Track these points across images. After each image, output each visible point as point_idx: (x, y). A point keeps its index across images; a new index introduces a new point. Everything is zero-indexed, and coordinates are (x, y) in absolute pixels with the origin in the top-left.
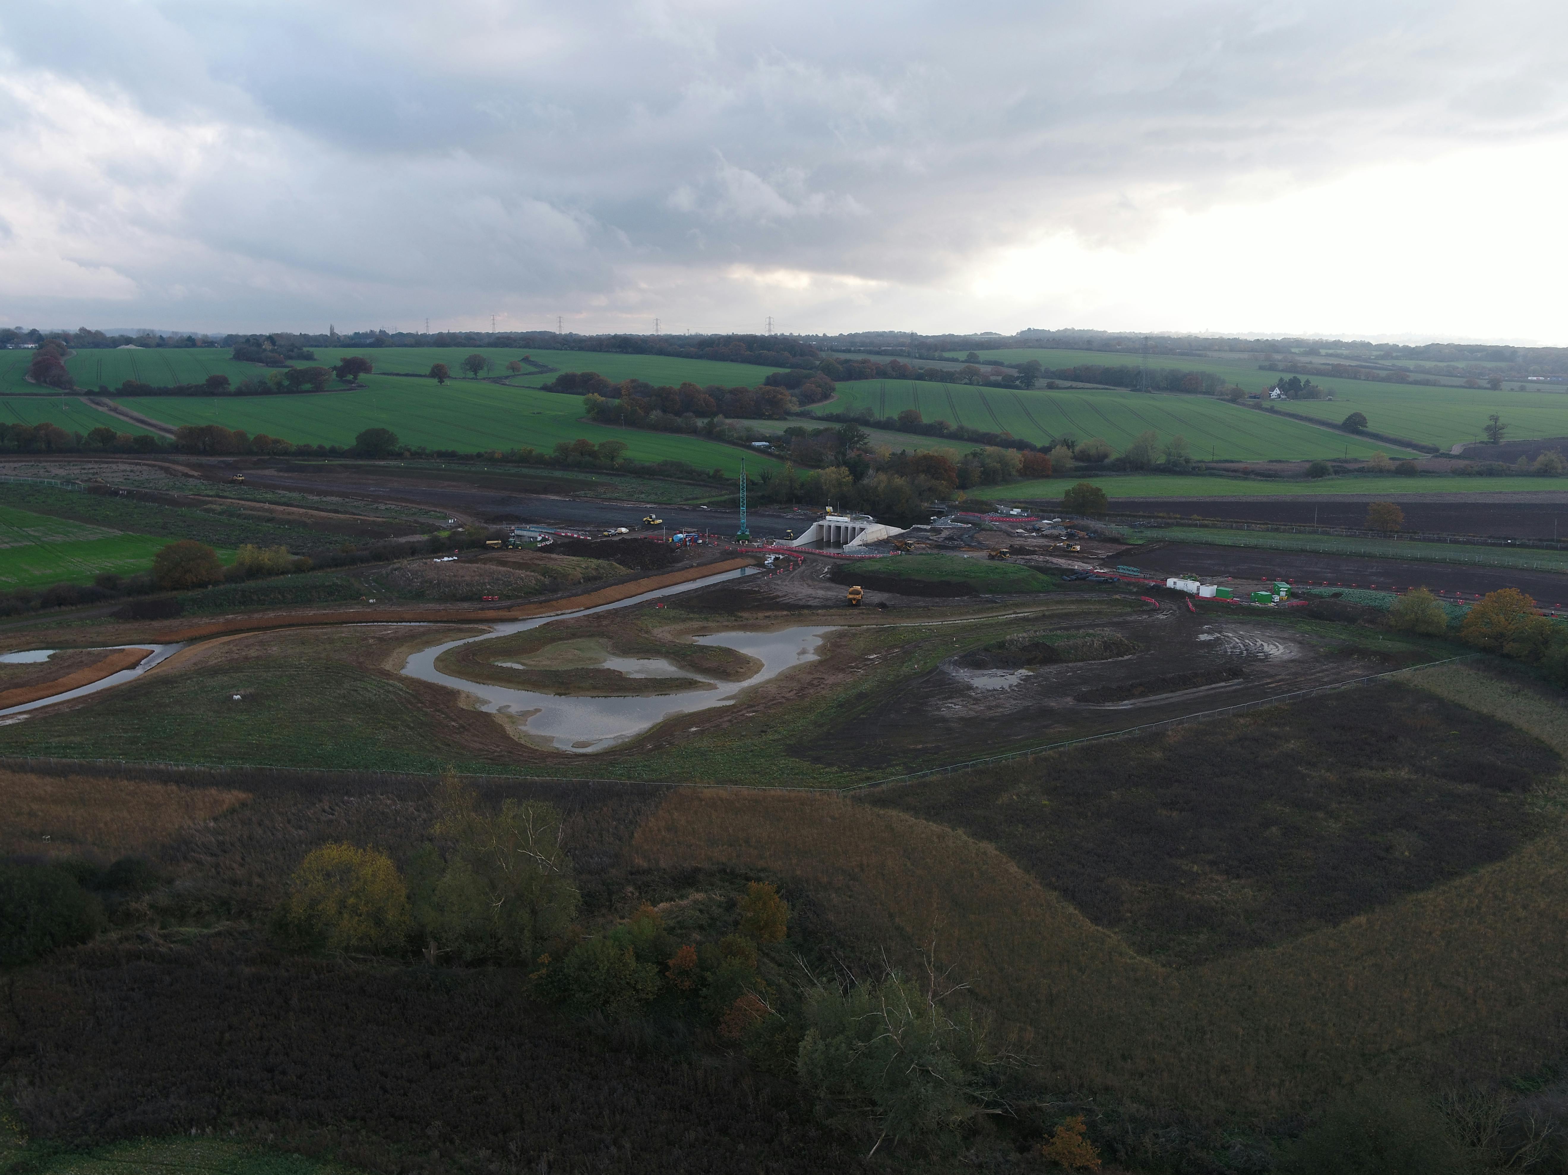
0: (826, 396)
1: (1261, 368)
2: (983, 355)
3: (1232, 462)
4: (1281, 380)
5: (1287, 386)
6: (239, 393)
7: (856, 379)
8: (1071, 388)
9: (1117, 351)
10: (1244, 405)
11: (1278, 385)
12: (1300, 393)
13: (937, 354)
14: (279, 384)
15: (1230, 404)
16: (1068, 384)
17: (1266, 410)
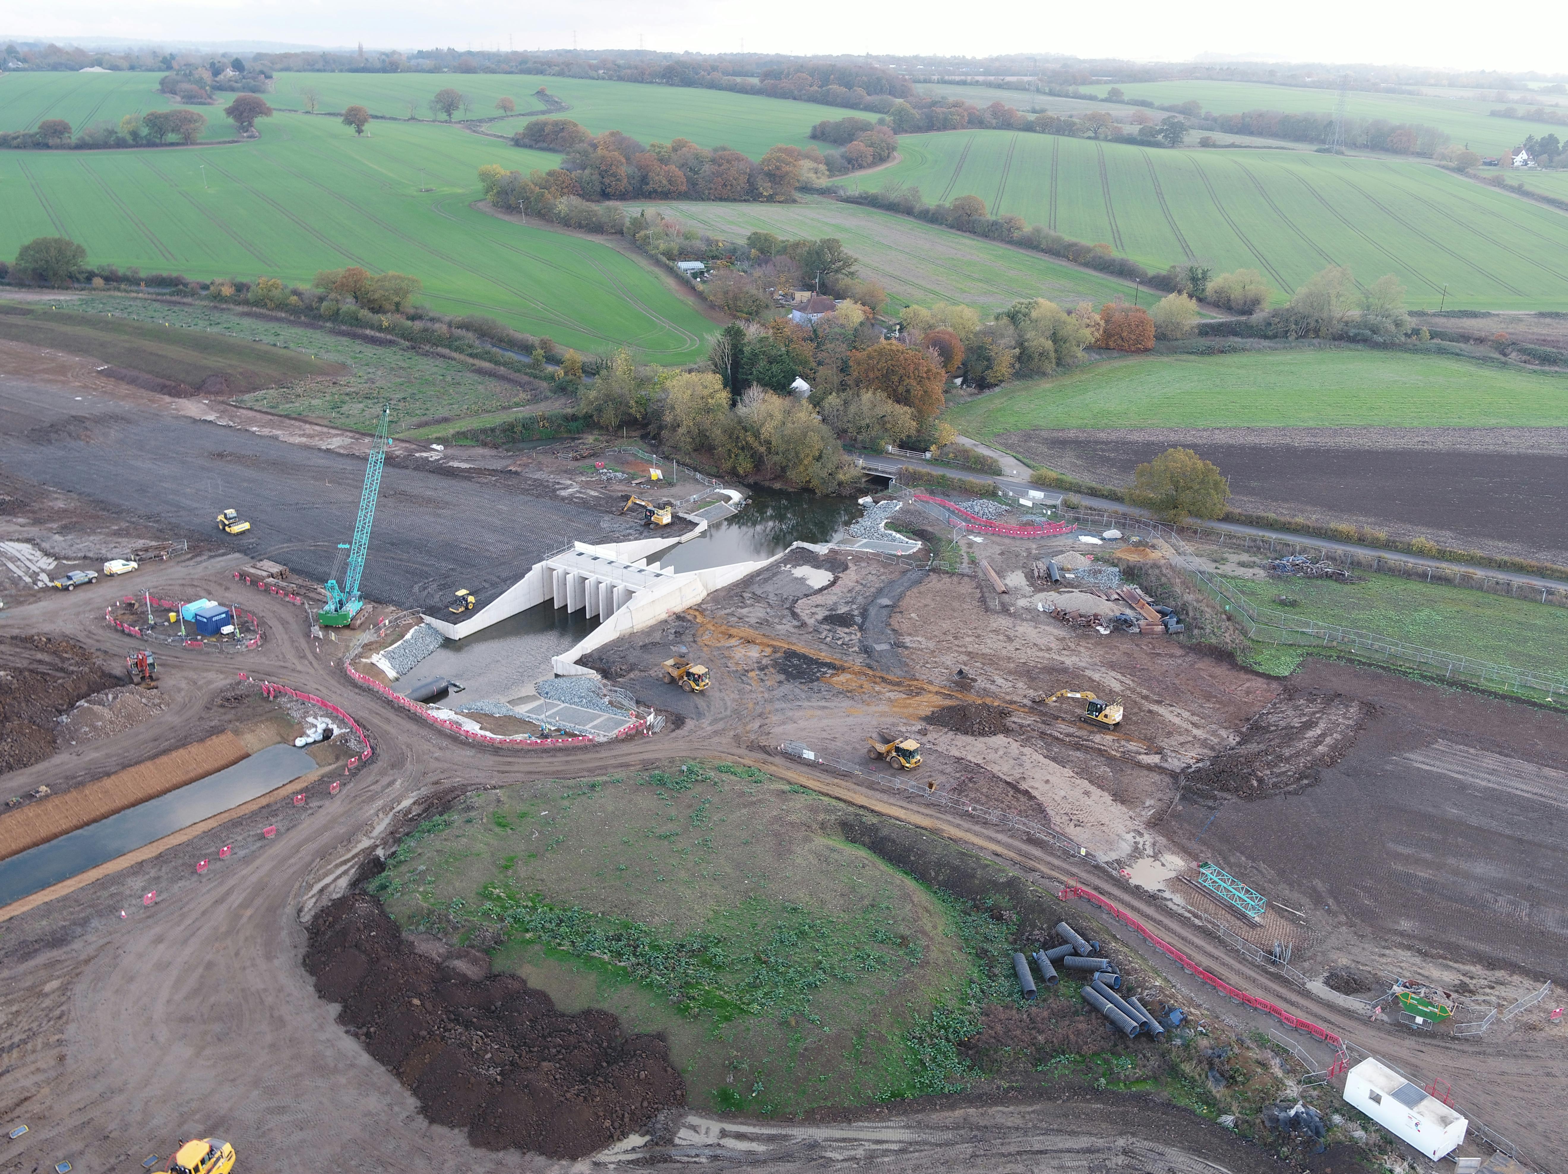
0: (880, 158)
1: (1494, 114)
2: (1130, 90)
3: (1474, 315)
4: (1530, 138)
5: (1537, 148)
6: (82, 146)
7: (939, 129)
8: (1233, 146)
9: (1305, 85)
10: (1475, 177)
11: (1525, 145)
12: (1557, 159)
13: (1071, 89)
14: (135, 134)
15: (1455, 175)
16: (1229, 138)
17: (1512, 189)
